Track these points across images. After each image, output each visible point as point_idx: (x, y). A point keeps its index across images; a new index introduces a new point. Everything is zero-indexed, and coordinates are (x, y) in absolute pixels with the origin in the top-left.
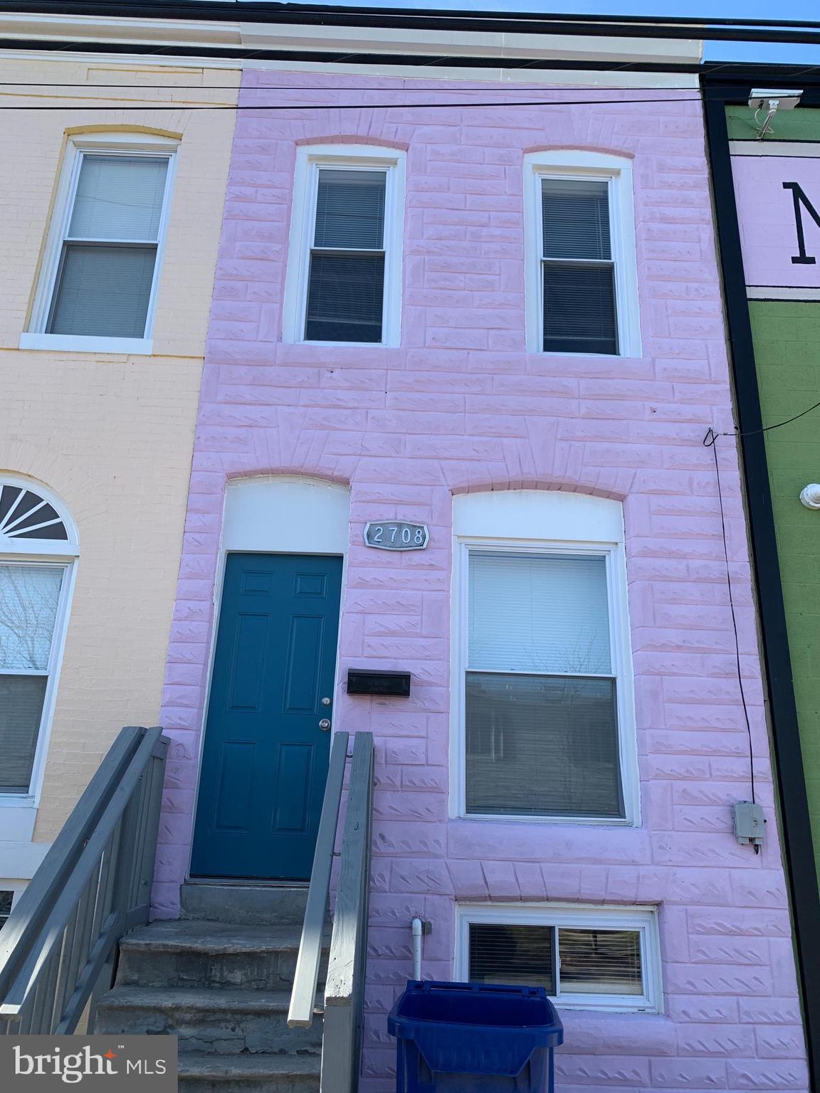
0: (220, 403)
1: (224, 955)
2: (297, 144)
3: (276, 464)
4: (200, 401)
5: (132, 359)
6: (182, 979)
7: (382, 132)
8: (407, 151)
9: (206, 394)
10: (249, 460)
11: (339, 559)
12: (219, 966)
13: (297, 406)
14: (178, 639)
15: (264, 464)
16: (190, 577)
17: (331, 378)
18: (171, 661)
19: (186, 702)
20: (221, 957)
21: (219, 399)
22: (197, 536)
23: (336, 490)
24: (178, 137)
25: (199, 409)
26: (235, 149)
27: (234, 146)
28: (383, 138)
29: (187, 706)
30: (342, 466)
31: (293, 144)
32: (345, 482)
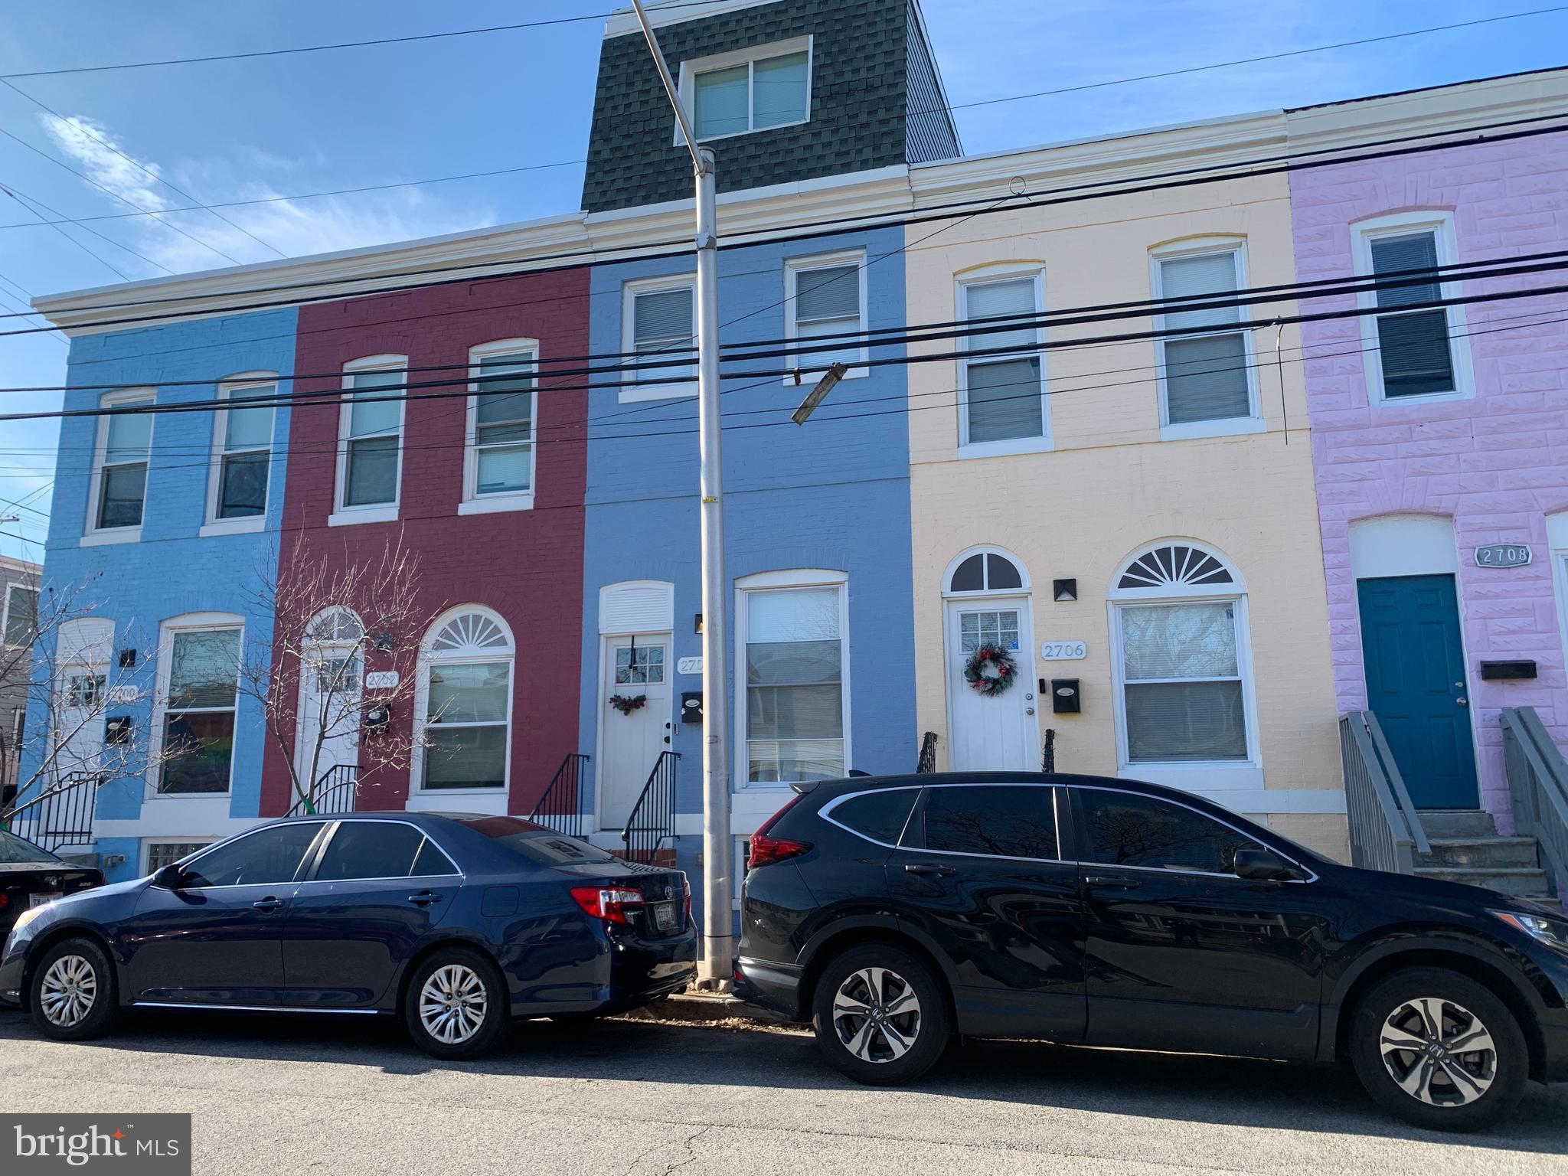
0: (1330, 464)
1: (1452, 847)
2: (1349, 224)
3: (1388, 508)
4: (1315, 465)
5: (1252, 438)
6: (1426, 862)
7: (1428, 199)
8: (1454, 211)
9: (1318, 459)
10: (1365, 507)
11: (1452, 576)
12: (1450, 854)
13: (1397, 458)
14: (1338, 648)
15: (1378, 510)
16: (1338, 601)
17: (1422, 431)
18: (1338, 664)
19: (1355, 692)
20: (1450, 849)
21: (1329, 461)
22: (1337, 571)
23: (1441, 522)
24: (1246, 236)
25: (1315, 471)
26: (1297, 239)
27: (1295, 237)
28: (1429, 204)
29: (1357, 695)
30: (1446, 503)
31: (1347, 224)
32: (1449, 516)
